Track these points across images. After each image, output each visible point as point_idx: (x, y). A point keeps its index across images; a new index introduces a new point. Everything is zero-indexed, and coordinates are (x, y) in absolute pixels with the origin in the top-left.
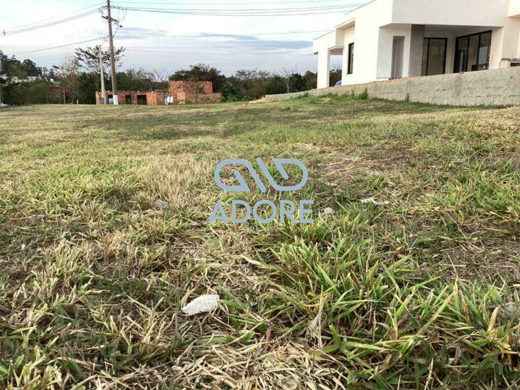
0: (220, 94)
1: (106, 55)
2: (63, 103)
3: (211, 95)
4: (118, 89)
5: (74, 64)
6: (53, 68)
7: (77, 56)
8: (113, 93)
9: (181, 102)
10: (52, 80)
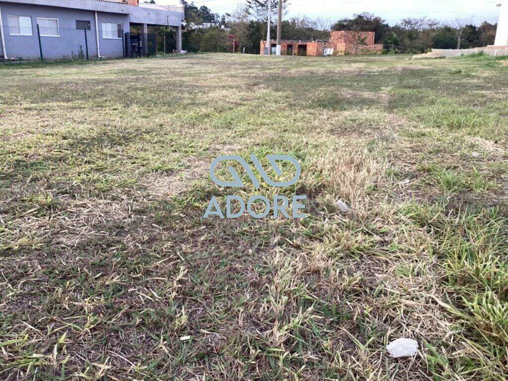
0: (382, 45)
1: (274, 4)
2: (232, 52)
3: (372, 47)
4: (281, 39)
5: (244, 12)
6: (226, 16)
7: (248, 4)
8: (277, 42)
9: (340, 53)
10: (223, 27)
